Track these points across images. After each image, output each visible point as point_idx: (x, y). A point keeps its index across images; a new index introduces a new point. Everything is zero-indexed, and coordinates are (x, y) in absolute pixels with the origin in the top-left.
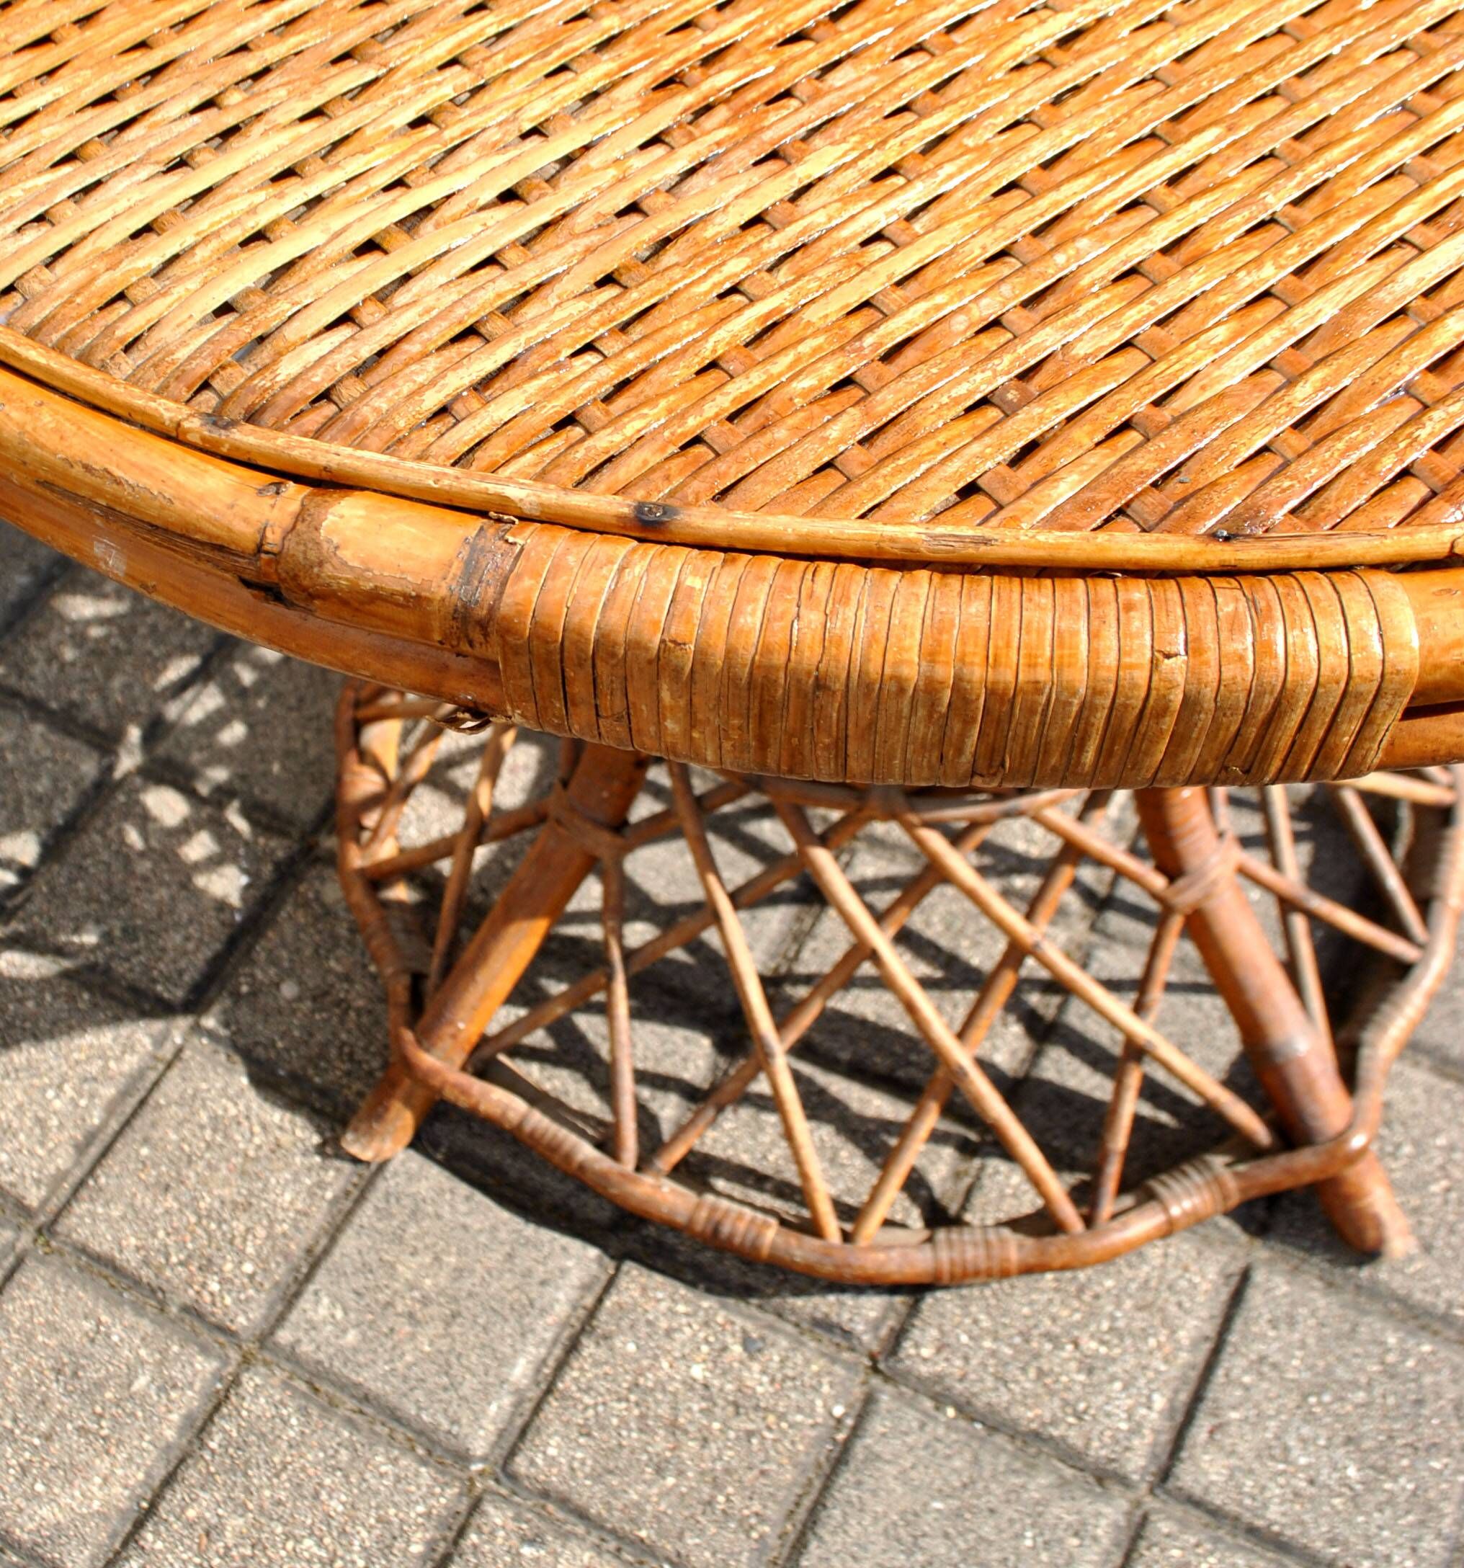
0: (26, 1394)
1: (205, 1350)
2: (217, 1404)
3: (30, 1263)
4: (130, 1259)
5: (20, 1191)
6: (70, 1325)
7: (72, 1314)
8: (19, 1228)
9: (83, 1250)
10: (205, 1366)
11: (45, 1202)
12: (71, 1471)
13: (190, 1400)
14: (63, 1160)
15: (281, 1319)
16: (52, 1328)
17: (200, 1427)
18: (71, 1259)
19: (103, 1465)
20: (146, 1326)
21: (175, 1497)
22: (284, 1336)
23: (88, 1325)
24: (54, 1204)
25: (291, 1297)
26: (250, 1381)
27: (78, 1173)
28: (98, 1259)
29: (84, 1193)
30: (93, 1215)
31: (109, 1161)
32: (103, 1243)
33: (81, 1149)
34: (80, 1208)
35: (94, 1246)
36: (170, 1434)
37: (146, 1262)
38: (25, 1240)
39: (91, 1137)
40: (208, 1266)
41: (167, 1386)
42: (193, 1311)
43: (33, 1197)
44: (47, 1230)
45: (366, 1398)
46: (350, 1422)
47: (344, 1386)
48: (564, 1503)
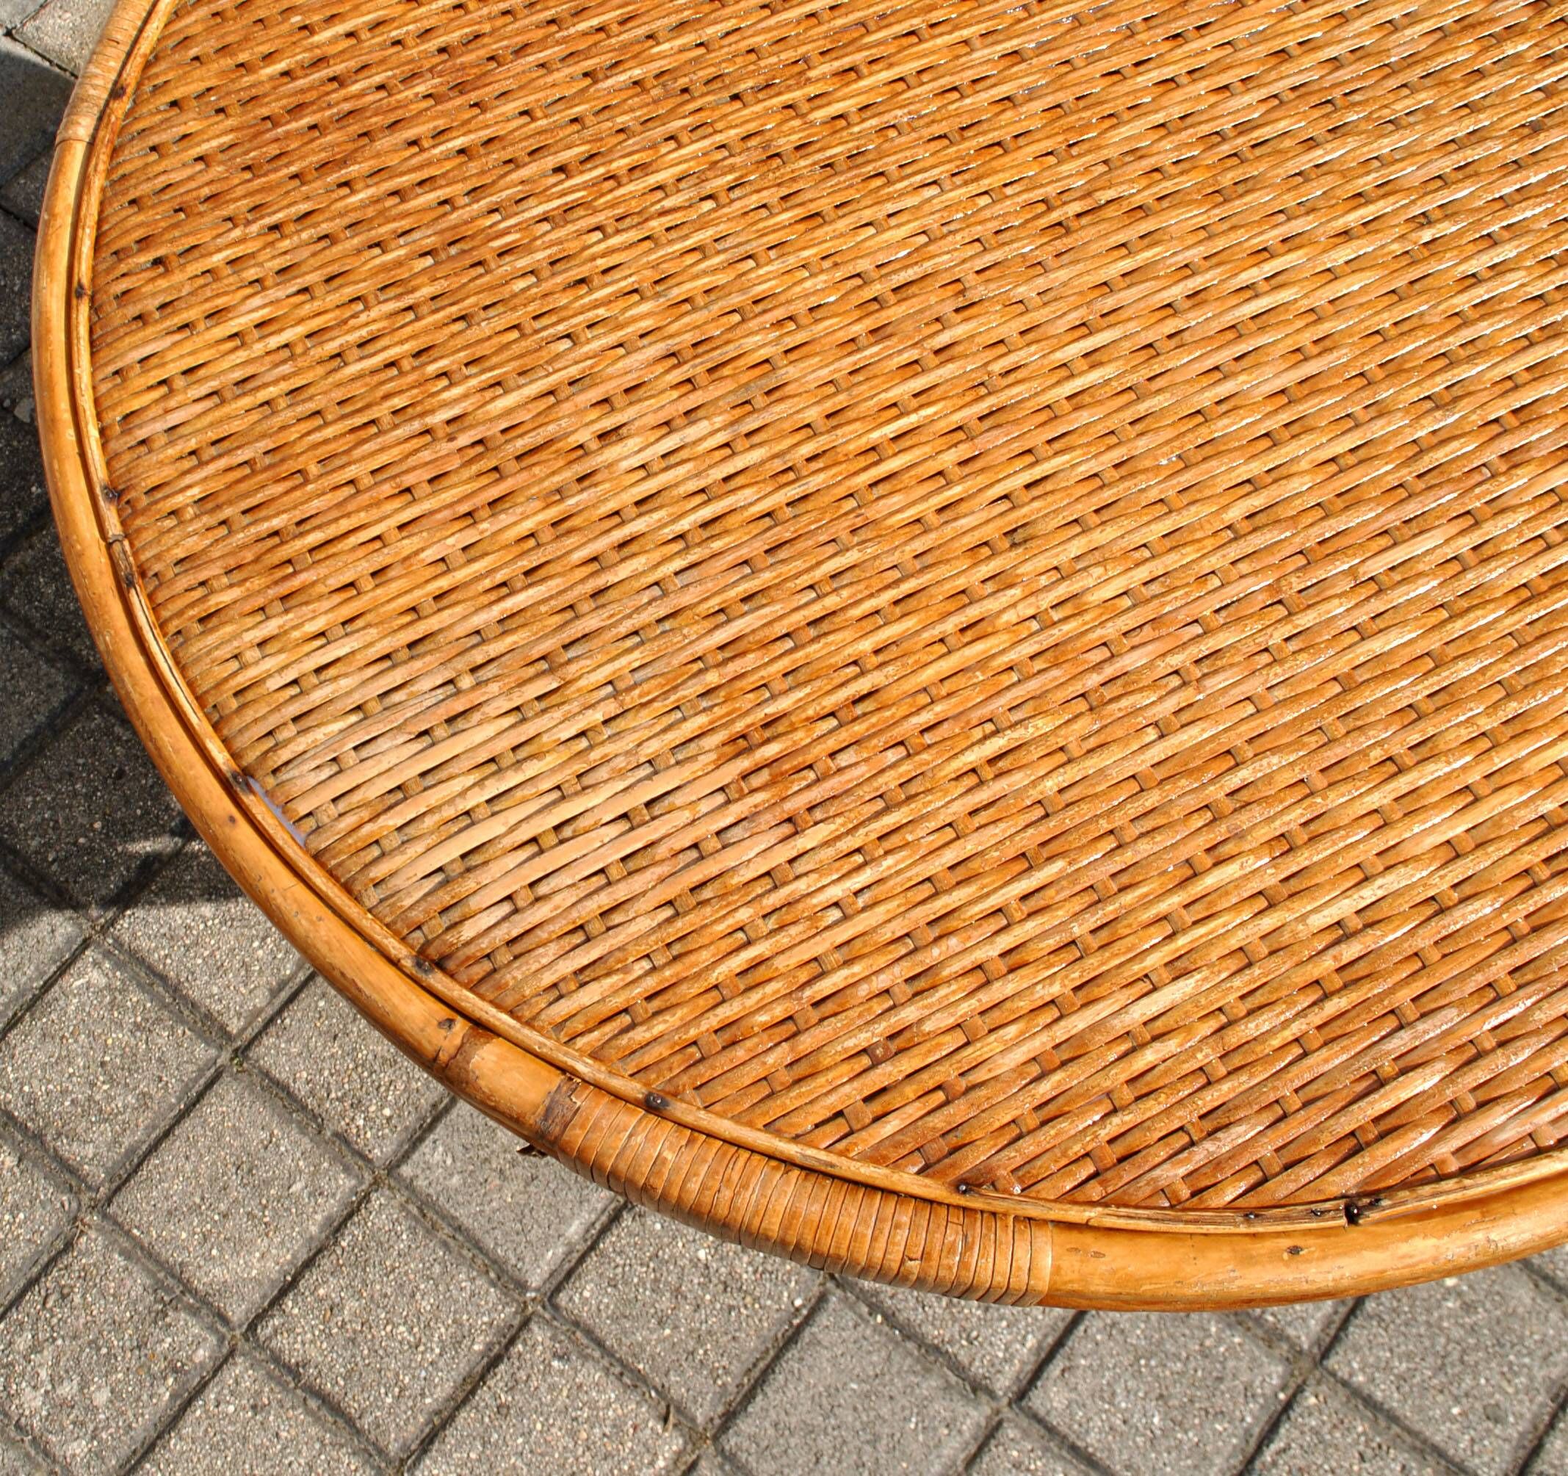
0: (213, 1180)
1: (347, 1169)
2: (351, 1213)
3: (226, 1078)
4: (301, 1089)
5: (225, 1019)
6: (250, 1132)
7: (253, 1123)
8: (221, 1048)
9: (267, 1074)
10: (345, 1182)
11: (244, 1029)
12: (239, 1245)
13: (331, 1206)
14: (260, 1000)
15: (406, 1157)
16: (237, 1132)
17: (337, 1228)
18: (256, 1079)
19: (262, 1244)
20: (306, 1143)
21: (312, 1277)
22: (406, 1170)
23: (263, 1135)
24: (249, 1034)
25: (416, 1140)
26: (377, 1200)
27: (270, 1011)
28: (277, 1083)
29: (272, 1029)
30: (277, 1047)
31: (294, 1007)
32: (282, 1074)
33: (274, 993)
34: (268, 1041)
35: (275, 1073)
36: (314, 1229)
37: (312, 1092)
38: (224, 1058)
39: (282, 985)
40: (358, 1105)
41: (316, 1193)
42: (342, 1137)
43: (234, 1026)
44: (242, 1053)
45: (459, 1229)
46: (445, 1245)
47: (445, 1216)
48: (589, 1333)
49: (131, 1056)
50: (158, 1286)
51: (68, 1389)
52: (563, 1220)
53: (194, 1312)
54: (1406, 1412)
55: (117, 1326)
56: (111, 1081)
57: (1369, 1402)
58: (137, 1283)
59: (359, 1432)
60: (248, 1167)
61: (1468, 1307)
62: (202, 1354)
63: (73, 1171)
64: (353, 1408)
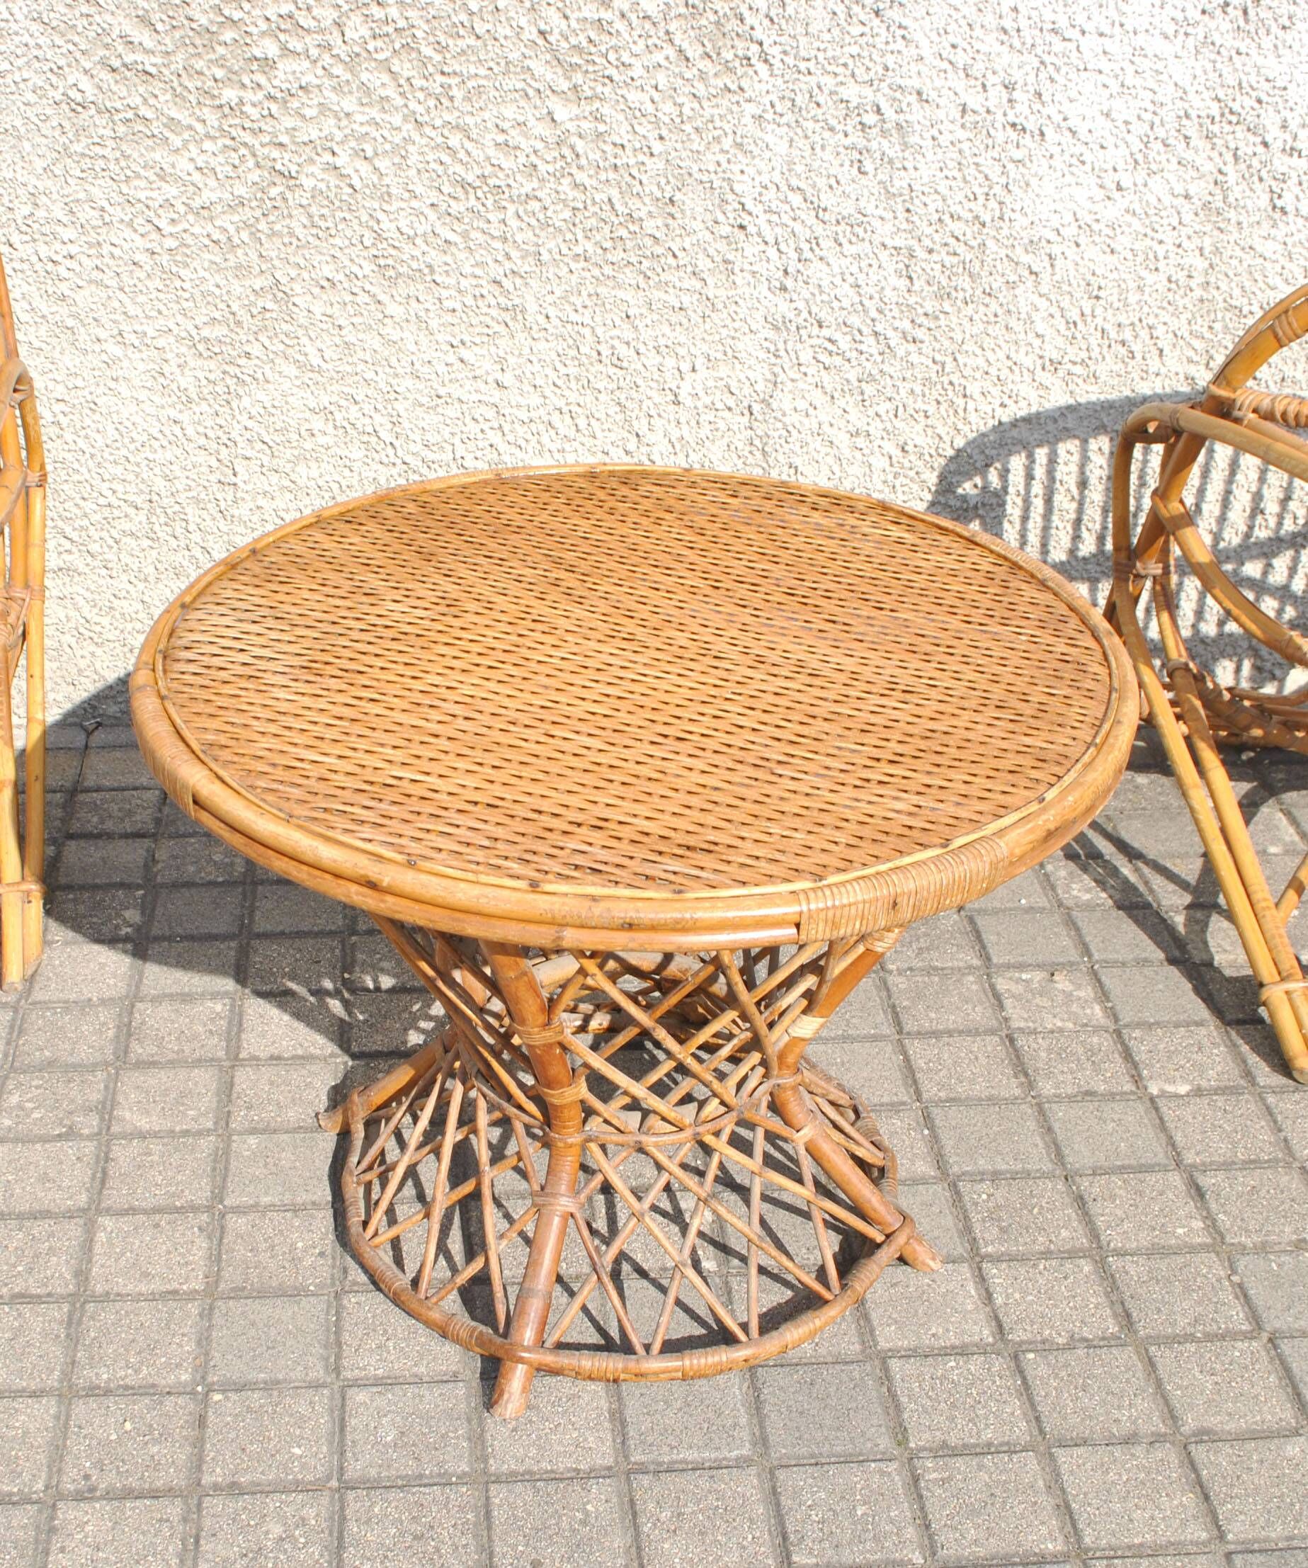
1: (216, 1123)
2: (200, 1133)
4: (237, 1089)
10: (210, 1125)
13: (194, 1127)
15: (240, 1134)
16: (196, 1084)
17: (186, 1133)
18: (226, 1076)
19: (154, 1119)
20: (214, 1105)
21: (155, 1140)
22: (236, 1138)
25: (253, 1131)
26: (212, 1138)
28: (231, 1083)
32: (237, 1080)
40: (249, 1108)
42: (229, 1112)
45: (226, 1169)
46: (214, 1169)
47: (227, 1161)
48: (222, 1233)
49: (195, 1037)
50: (104, 1103)
51: (30, 1105)
52: (266, 1193)
53: (102, 1119)
54: (497, 1530)
55: (73, 1101)
56: (178, 1039)
57: (488, 1514)
58: (95, 1097)
59: (100, 1193)
60: (183, 1095)
61: (584, 1523)
62: (86, 1131)
63: (126, 1052)
64: (109, 1183)
